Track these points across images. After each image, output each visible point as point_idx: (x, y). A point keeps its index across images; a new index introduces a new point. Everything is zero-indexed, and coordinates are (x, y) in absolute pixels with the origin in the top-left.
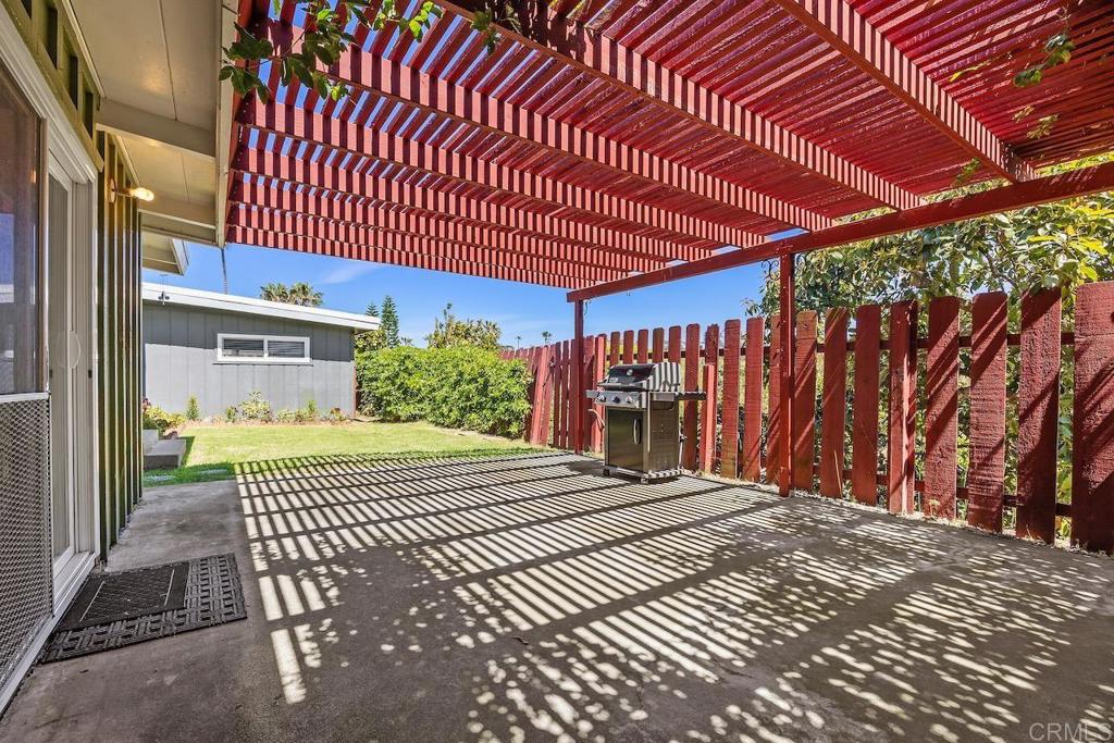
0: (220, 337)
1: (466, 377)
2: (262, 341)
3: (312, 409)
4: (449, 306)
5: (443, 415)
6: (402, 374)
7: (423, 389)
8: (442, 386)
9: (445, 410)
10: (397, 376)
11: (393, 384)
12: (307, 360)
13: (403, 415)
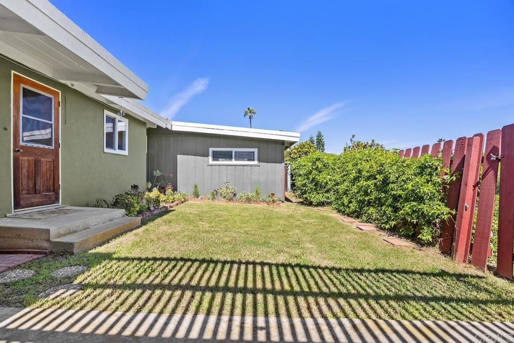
0: (211, 150)
1: (364, 173)
2: (232, 152)
3: (257, 194)
4: (353, 136)
5: (343, 204)
6: (314, 172)
7: (329, 183)
8: (344, 180)
9: (346, 201)
10: (310, 173)
11: (308, 179)
12: (256, 162)
13: (314, 201)
